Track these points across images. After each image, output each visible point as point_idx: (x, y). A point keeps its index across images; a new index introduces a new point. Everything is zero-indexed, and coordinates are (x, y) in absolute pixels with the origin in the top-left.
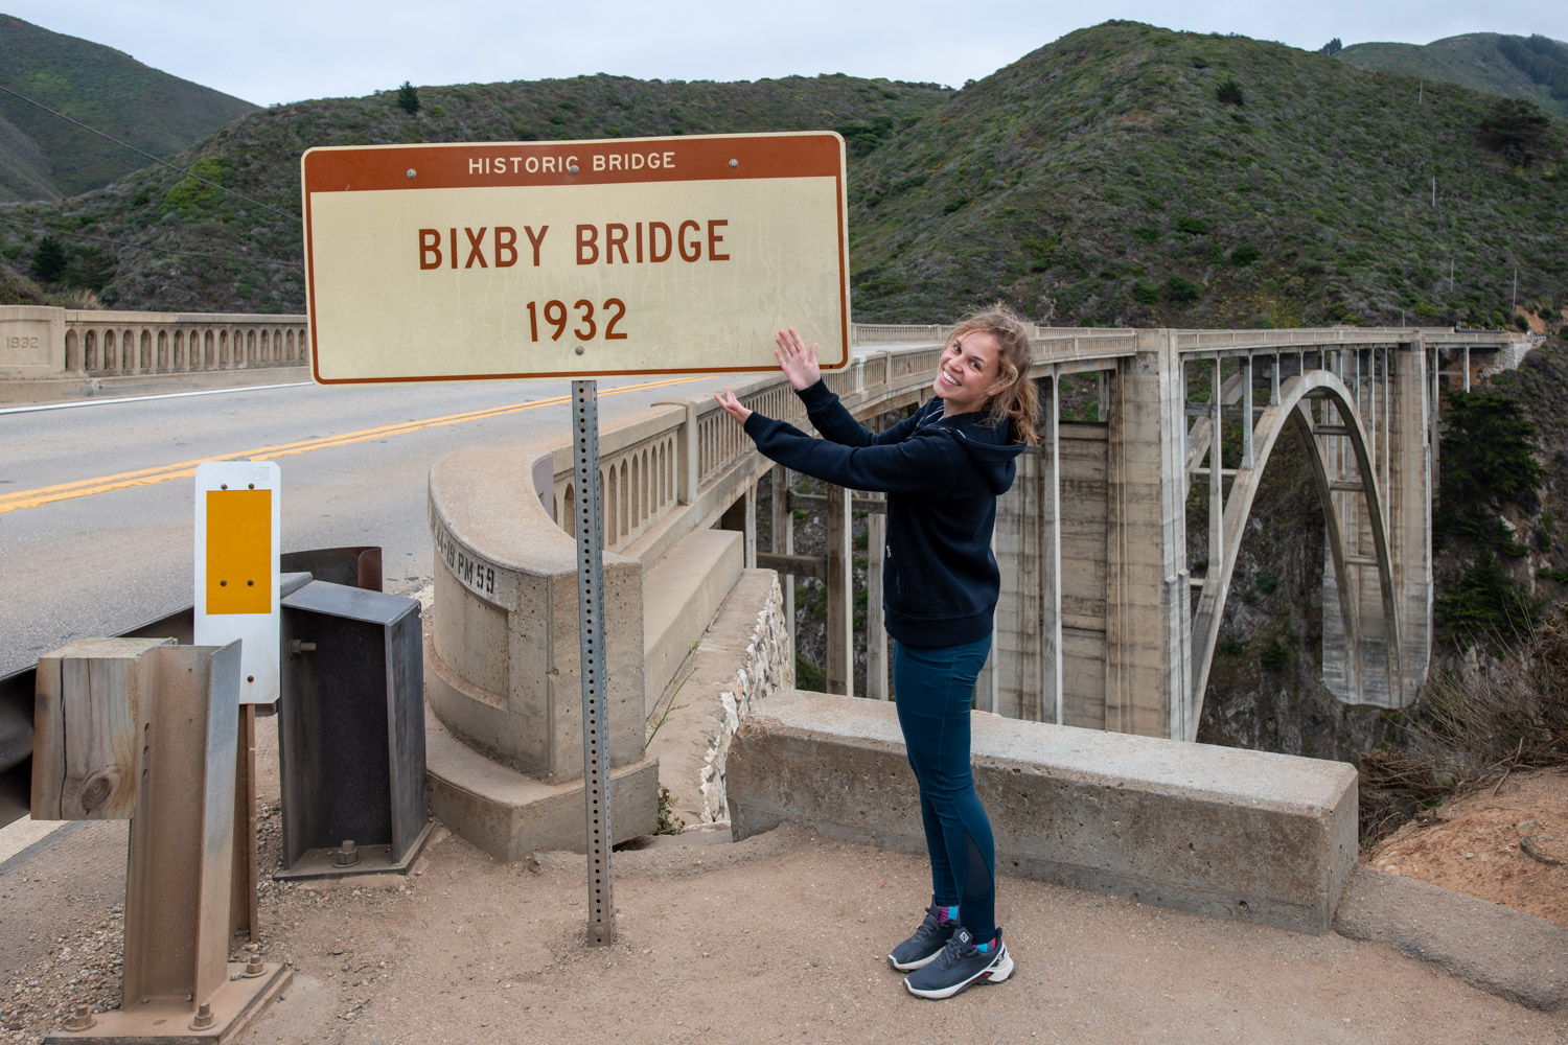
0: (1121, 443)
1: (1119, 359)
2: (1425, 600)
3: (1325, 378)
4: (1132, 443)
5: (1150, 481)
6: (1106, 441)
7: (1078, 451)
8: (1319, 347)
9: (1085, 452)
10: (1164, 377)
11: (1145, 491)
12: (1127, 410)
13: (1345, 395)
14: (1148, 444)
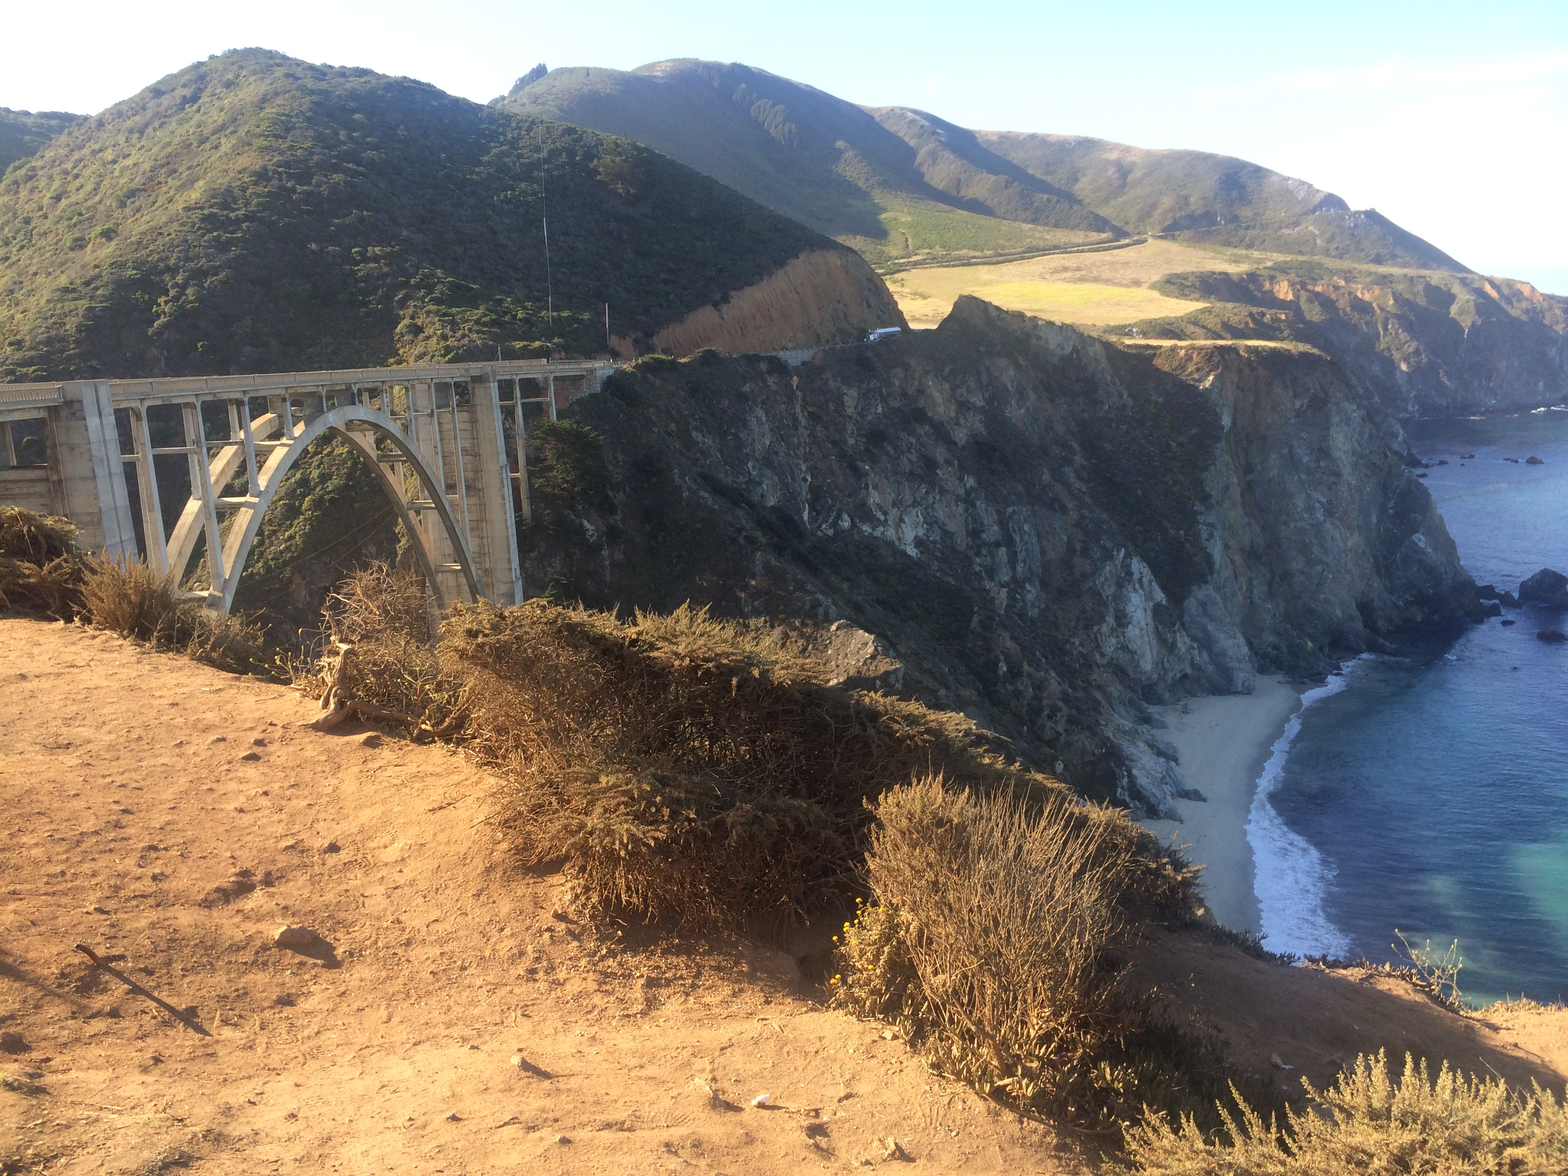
0: (60, 481)
1: (49, 408)
3: (360, 412)
4: (70, 479)
5: (91, 510)
6: (47, 480)
7: (25, 490)
8: (350, 384)
9: (31, 491)
10: (93, 422)
11: (87, 519)
12: (63, 453)
14: (84, 479)
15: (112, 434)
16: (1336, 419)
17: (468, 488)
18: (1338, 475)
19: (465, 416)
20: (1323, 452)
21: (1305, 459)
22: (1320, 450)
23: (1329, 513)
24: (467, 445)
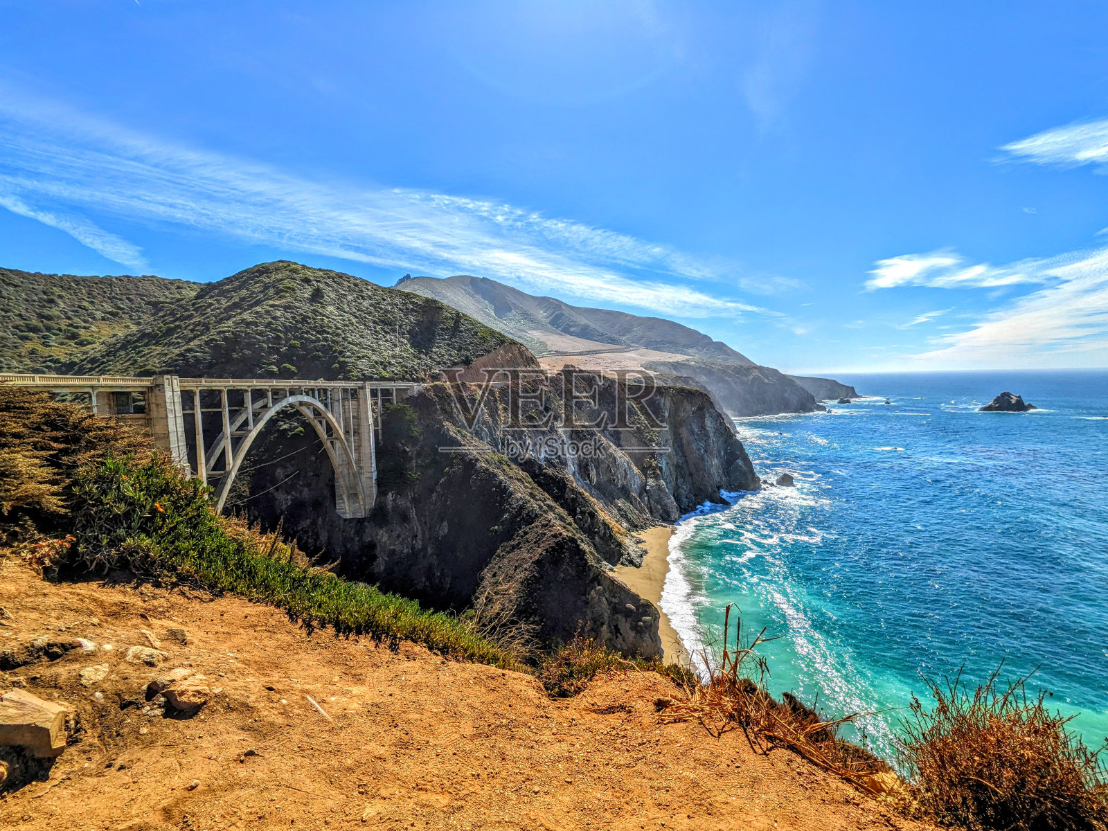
0: (151, 419)
1: (146, 387)
2: (372, 478)
3: (305, 399)
4: (155, 418)
5: (164, 432)
6: (145, 418)
8: (300, 387)
10: (168, 394)
12: (153, 407)
13: (320, 406)
14: (162, 418)
15: (178, 399)
16: (707, 415)
17: (354, 432)
18: (709, 437)
19: (355, 403)
20: (703, 427)
21: (696, 430)
22: (702, 427)
23: (706, 451)
24: (356, 414)
